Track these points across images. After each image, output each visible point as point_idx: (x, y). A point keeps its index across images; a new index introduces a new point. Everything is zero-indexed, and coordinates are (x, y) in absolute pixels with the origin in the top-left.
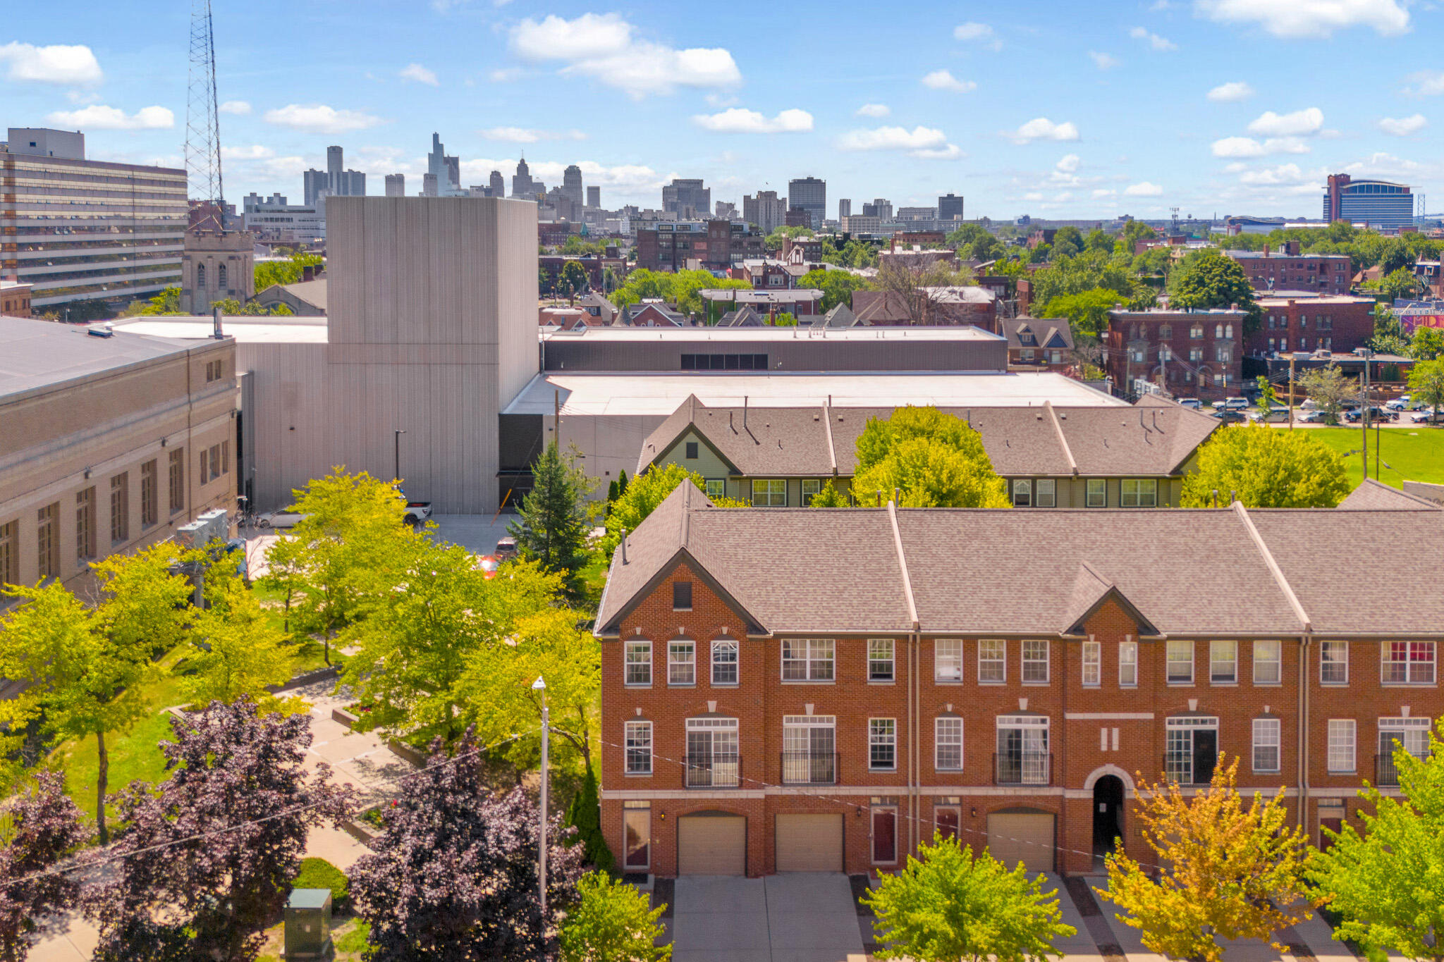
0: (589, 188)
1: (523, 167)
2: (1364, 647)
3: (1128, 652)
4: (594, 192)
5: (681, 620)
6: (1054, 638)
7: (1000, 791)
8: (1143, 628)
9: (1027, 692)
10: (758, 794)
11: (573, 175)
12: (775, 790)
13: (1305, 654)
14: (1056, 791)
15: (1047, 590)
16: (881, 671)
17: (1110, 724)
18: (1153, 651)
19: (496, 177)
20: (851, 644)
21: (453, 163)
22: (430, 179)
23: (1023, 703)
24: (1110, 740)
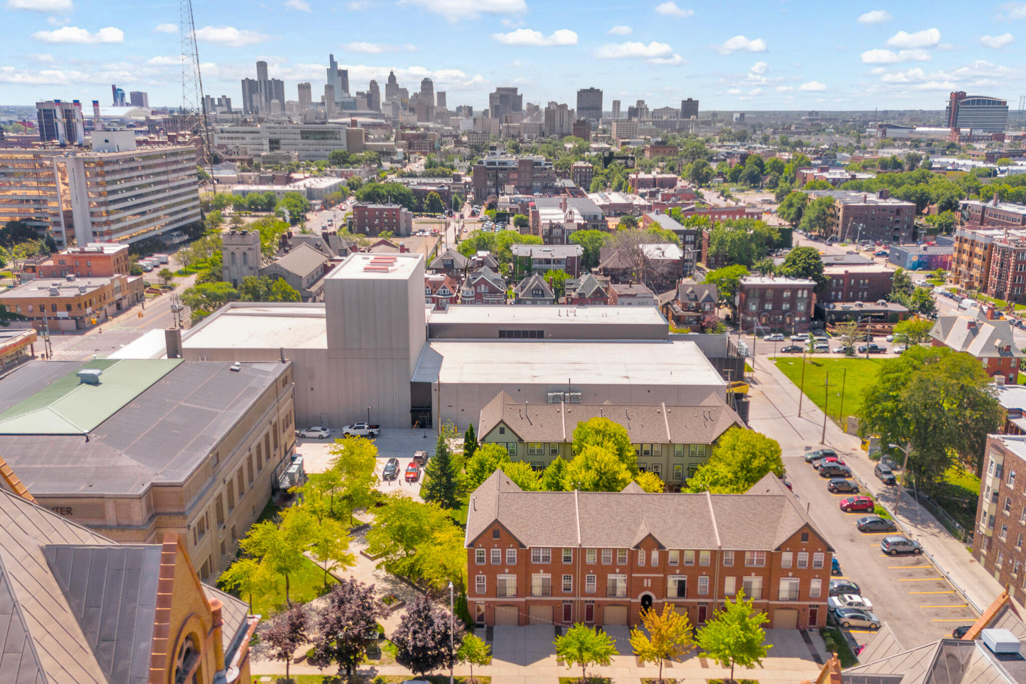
0: (439, 93)
1: (392, 78)
2: (740, 555)
3: (655, 554)
4: (442, 95)
5: (496, 542)
6: (629, 549)
7: (608, 599)
8: (660, 547)
9: (619, 567)
10: (523, 600)
11: (427, 84)
12: (528, 598)
13: (718, 556)
14: (628, 599)
15: (629, 530)
16: (567, 559)
17: (648, 578)
18: (664, 554)
19: (374, 84)
20: (557, 551)
21: (344, 74)
22: (329, 88)
23: (618, 570)
24: (647, 583)
